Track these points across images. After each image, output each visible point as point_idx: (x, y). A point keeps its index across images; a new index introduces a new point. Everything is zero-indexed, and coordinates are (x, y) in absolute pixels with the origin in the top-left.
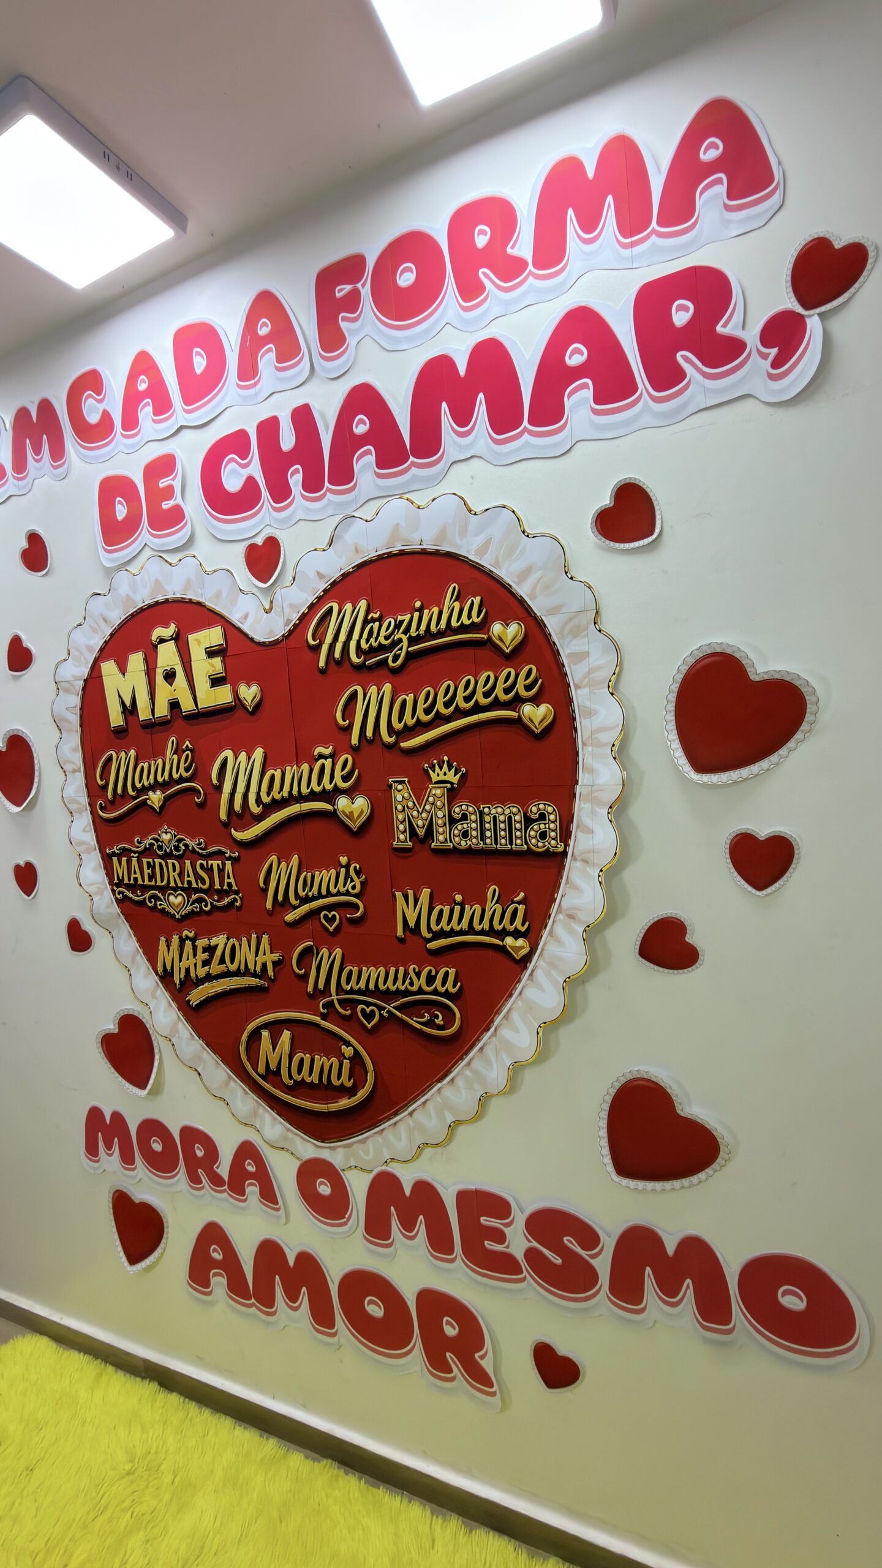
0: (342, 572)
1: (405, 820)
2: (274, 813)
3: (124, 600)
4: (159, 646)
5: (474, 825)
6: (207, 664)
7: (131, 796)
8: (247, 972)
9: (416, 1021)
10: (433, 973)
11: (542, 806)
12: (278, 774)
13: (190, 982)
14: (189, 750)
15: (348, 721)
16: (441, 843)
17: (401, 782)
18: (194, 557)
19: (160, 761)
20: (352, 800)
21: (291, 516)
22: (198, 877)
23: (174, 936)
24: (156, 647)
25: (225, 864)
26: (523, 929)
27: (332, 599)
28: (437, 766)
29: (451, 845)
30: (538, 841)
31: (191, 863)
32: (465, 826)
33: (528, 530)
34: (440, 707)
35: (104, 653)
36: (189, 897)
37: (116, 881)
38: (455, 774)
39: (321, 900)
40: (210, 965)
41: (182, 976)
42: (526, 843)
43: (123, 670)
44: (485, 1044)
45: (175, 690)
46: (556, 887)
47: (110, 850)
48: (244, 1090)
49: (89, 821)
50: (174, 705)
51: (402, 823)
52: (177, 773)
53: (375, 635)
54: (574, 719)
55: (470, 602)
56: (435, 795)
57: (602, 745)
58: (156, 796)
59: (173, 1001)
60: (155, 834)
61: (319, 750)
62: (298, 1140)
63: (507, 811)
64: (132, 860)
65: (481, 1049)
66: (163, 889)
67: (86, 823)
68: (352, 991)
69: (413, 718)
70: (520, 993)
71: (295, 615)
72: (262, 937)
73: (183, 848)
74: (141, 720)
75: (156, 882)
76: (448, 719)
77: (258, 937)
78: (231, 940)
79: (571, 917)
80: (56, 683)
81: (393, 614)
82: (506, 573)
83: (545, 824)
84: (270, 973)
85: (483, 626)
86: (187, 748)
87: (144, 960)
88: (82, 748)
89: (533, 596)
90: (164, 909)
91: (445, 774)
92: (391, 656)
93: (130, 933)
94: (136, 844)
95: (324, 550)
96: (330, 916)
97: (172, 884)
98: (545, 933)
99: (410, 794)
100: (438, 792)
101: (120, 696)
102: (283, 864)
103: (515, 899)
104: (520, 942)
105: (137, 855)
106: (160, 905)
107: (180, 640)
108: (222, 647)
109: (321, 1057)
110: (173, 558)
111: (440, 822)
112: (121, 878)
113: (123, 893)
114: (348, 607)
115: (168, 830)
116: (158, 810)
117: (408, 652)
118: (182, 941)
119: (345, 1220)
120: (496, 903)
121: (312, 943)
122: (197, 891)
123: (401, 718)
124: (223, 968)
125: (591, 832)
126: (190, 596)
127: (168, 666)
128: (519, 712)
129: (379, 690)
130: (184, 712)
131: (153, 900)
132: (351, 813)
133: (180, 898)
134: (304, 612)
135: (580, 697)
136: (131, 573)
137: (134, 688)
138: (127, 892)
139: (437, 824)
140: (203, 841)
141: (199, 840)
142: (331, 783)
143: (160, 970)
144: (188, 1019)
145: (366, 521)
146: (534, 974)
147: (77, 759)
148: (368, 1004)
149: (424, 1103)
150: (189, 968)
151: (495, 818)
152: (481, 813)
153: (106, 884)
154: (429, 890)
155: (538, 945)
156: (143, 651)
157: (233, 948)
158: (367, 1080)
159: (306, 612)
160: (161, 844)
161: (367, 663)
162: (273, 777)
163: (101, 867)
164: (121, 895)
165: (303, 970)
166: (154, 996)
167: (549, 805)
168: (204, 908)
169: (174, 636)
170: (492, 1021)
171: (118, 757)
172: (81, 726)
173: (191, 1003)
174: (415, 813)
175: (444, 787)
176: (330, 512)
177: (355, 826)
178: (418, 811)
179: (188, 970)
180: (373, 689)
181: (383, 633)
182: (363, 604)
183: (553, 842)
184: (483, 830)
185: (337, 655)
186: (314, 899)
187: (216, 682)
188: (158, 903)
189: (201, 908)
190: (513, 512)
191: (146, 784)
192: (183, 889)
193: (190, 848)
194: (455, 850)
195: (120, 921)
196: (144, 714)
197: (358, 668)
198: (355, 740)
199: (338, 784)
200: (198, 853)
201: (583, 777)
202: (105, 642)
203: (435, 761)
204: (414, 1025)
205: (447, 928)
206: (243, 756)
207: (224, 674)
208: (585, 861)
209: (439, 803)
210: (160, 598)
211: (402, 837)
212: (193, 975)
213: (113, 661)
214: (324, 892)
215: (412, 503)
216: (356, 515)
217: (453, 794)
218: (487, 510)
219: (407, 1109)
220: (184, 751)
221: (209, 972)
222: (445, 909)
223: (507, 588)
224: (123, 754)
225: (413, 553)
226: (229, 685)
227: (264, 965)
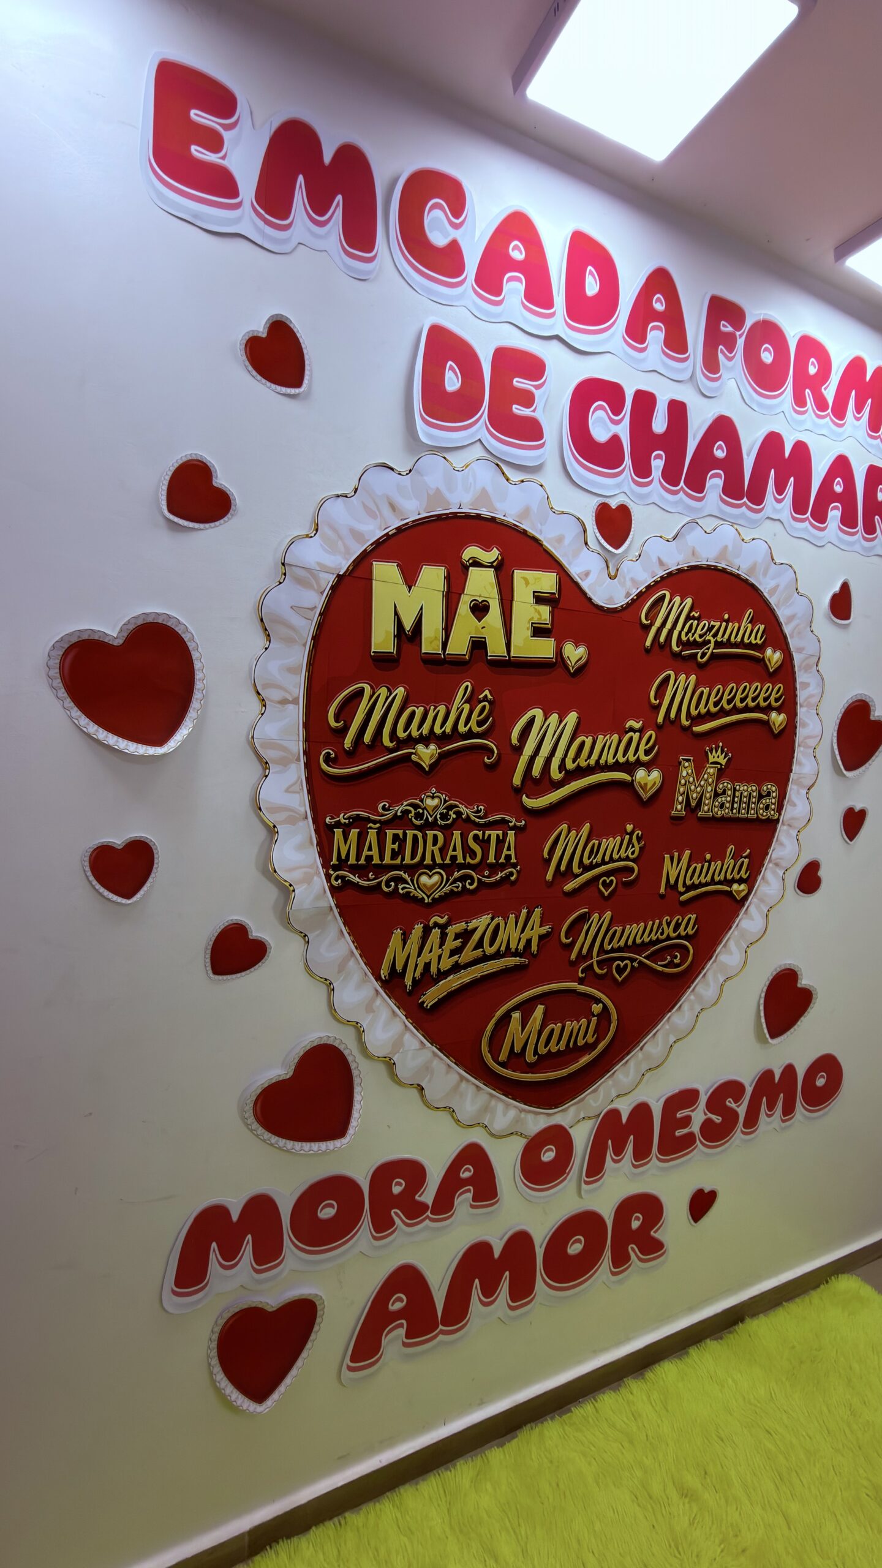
0: (679, 567)
1: (684, 793)
2: (576, 781)
3: (431, 493)
4: (471, 568)
5: (729, 799)
6: (533, 609)
7: (386, 747)
8: (509, 952)
9: (660, 965)
10: (680, 921)
11: (769, 786)
12: (589, 741)
13: (427, 979)
14: (487, 701)
15: (658, 701)
16: (705, 812)
17: (688, 760)
18: (542, 486)
19: (442, 709)
20: (649, 772)
21: (648, 495)
22: (467, 850)
23: (416, 926)
24: (466, 568)
25: (507, 834)
26: (745, 877)
27: (668, 588)
28: (714, 751)
29: (711, 813)
30: (764, 812)
31: (462, 834)
32: (723, 799)
33: (799, 590)
34: (724, 702)
35: (382, 548)
36: (449, 874)
37: (334, 861)
38: (725, 758)
39: (603, 867)
40: (461, 954)
41: (418, 974)
42: (757, 813)
43: (410, 580)
44: (707, 971)
45: (483, 627)
46: (769, 845)
47: (332, 818)
48: (477, 1086)
49: (299, 777)
50: (478, 645)
51: (681, 795)
52: (465, 726)
53: (693, 632)
54: (796, 727)
55: (757, 627)
56: (709, 773)
57: (810, 747)
58: (428, 751)
59: (399, 1009)
60: (416, 799)
61: (631, 723)
62: (530, 1118)
63: (749, 789)
64: (368, 832)
65: (705, 974)
66: (412, 869)
67: (294, 778)
68: (613, 950)
69: (705, 708)
70: (737, 925)
71: (634, 590)
72: (534, 911)
73: (454, 816)
74: (423, 651)
75: (403, 859)
76: (728, 713)
77: (528, 913)
78: (497, 919)
79: (777, 865)
80: (283, 564)
81: (709, 619)
82: (782, 614)
83: (769, 799)
84: (534, 948)
85: (761, 648)
86: (485, 698)
87: (359, 964)
88: (308, 670)
89: (792, 637)
90: (409, 893)
91: (718, 757)
92: (700, 652)
93: (341, 931)
94: (380, 810)
95: (668, 541)
96: (608, 881)
97: (428, 861)
98: (760, 878)
99: (692, 771)
100: (711, 771)
101: (396, 613)
102: (574, 832)
103: (744, 855)
104: (743, 887)
105: (378, 825)
106: (403, 889)
107: (503, 572)
108: (553, 596)
109: (572, 1021)
110: (515, 476)
111: (708, 795)
112: (343, 857)
113: (343, 878)
114: (677, 599)
115: (435, 795)
116: (427, 769)
117: (712, 653)
118: (427, 931)
119: (566, 1175)
120: (732, 858)
121: (587, 910)
122: (461, 867)
123: (697, 707)
124: (479, 952)
125: (794, 805)
126: (524, 526)
127: (480, 596)
128: (768, 717)
129: (687, 679)
130: (490, 656)
131: (393, 884)
132: (646, 784)
133: (436, 878)
134: (641, 590)
135: (802, 712)
136: (451, 464)
137: (421, 608)
138: (351, 876)
139: (705, 796)
140: (482, 808)
141: (477, 807)
142: (634, 756)
143: (384, 973)
144: (418, 1025)
145: (705, 532)
146: (749, 909)
147: (297, 685)
148: (622, 959)
149: (655, 1034)
150: (429, 963)
151: (742, 793)
152: (735, 789)
153: (318, 867)
154: (690, 851)
155: (754, 887)
156: (446, 567)
157: (498, 926)
158: (610, 1030)
159: (643, 591)
160: (421, 811)
161: (683, 653)
162: (583, 744)
163: (312, 843)
164: (340, 881)
165: (571, 939)
166: (369, 1008)
167: (774, 786)
168: (468, 886)
169: (495, 564)
170: (715, 951)
171: (374, 693)
172: (313, 638)
173: (425, 1005)
174: (693, 787)
175: (715, 767)
176: (679, 509)
177: (645, 796)
178: (695, 786)
179: (427, 966)
180: (683, 677)
181: (699, 632)
182: (689, 601)
183: (772, 812)
184: (733, 802)
185: (662, 639)
186: (598, 865)
187: (539, 631)
188: (400, 887)
189: (464, 887)
190: (795, 572)
191: (415, 734)
192: (441, 866)
193: (463, 816)
194: (714, 819)
195: (330, 917)
196: (430, 643)
197: (677, 656)
198: (660, 719)
199: (641, 758)
200: (474, 822)
201: (795, 768)
202: (387, 534)
203: (714, 746)
204: (658, 969)
205: (697, 882)
206: (554, 718)
207: (549, 626)
208: (789, 825)
209: (710, 780)
210: (484, 512)
211: (679, 807)
212: (433, 970)
213: (396, 564)
214: (607, 859)
215: (739, 534)
216: (699, 523)
217: (721, 774)
218: (782, 564)
219: (639, 1045)
220: (480, 702)
221: (458, 961)
222: (698, 866)
223: (779, 625)
224: (383, 691)
225: (731, 574)
226: (553, 639)
227: (529, 941)
